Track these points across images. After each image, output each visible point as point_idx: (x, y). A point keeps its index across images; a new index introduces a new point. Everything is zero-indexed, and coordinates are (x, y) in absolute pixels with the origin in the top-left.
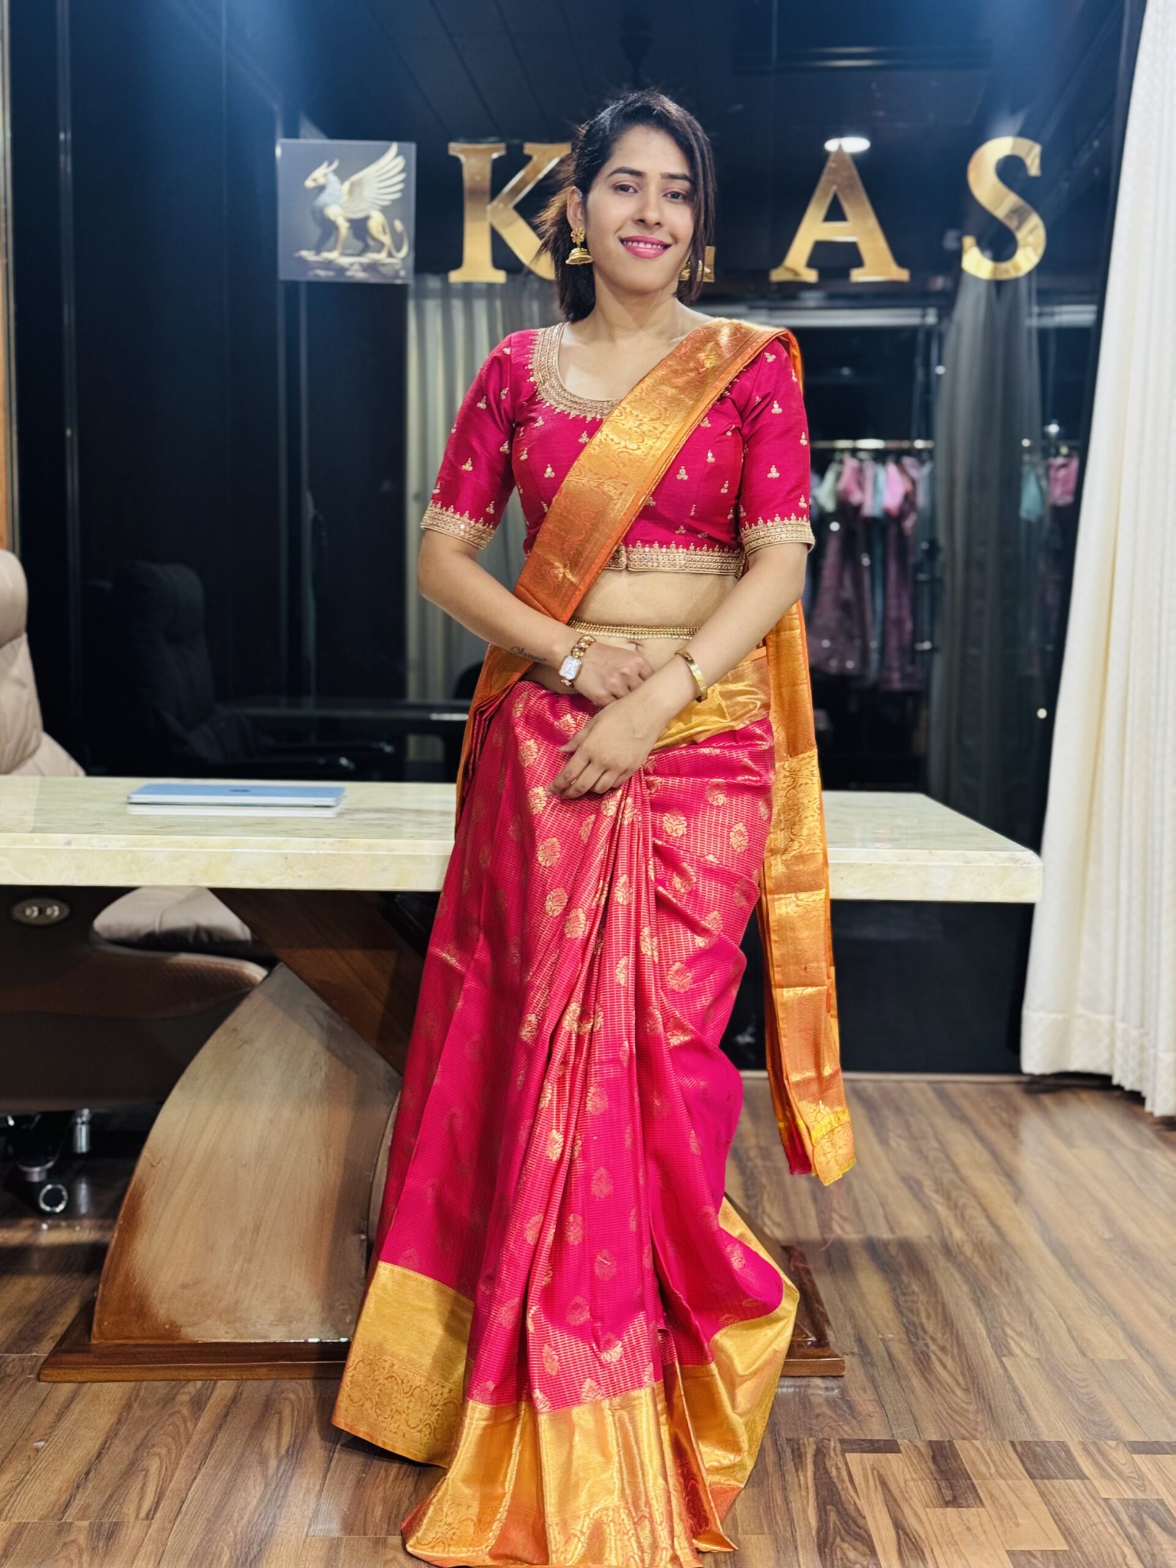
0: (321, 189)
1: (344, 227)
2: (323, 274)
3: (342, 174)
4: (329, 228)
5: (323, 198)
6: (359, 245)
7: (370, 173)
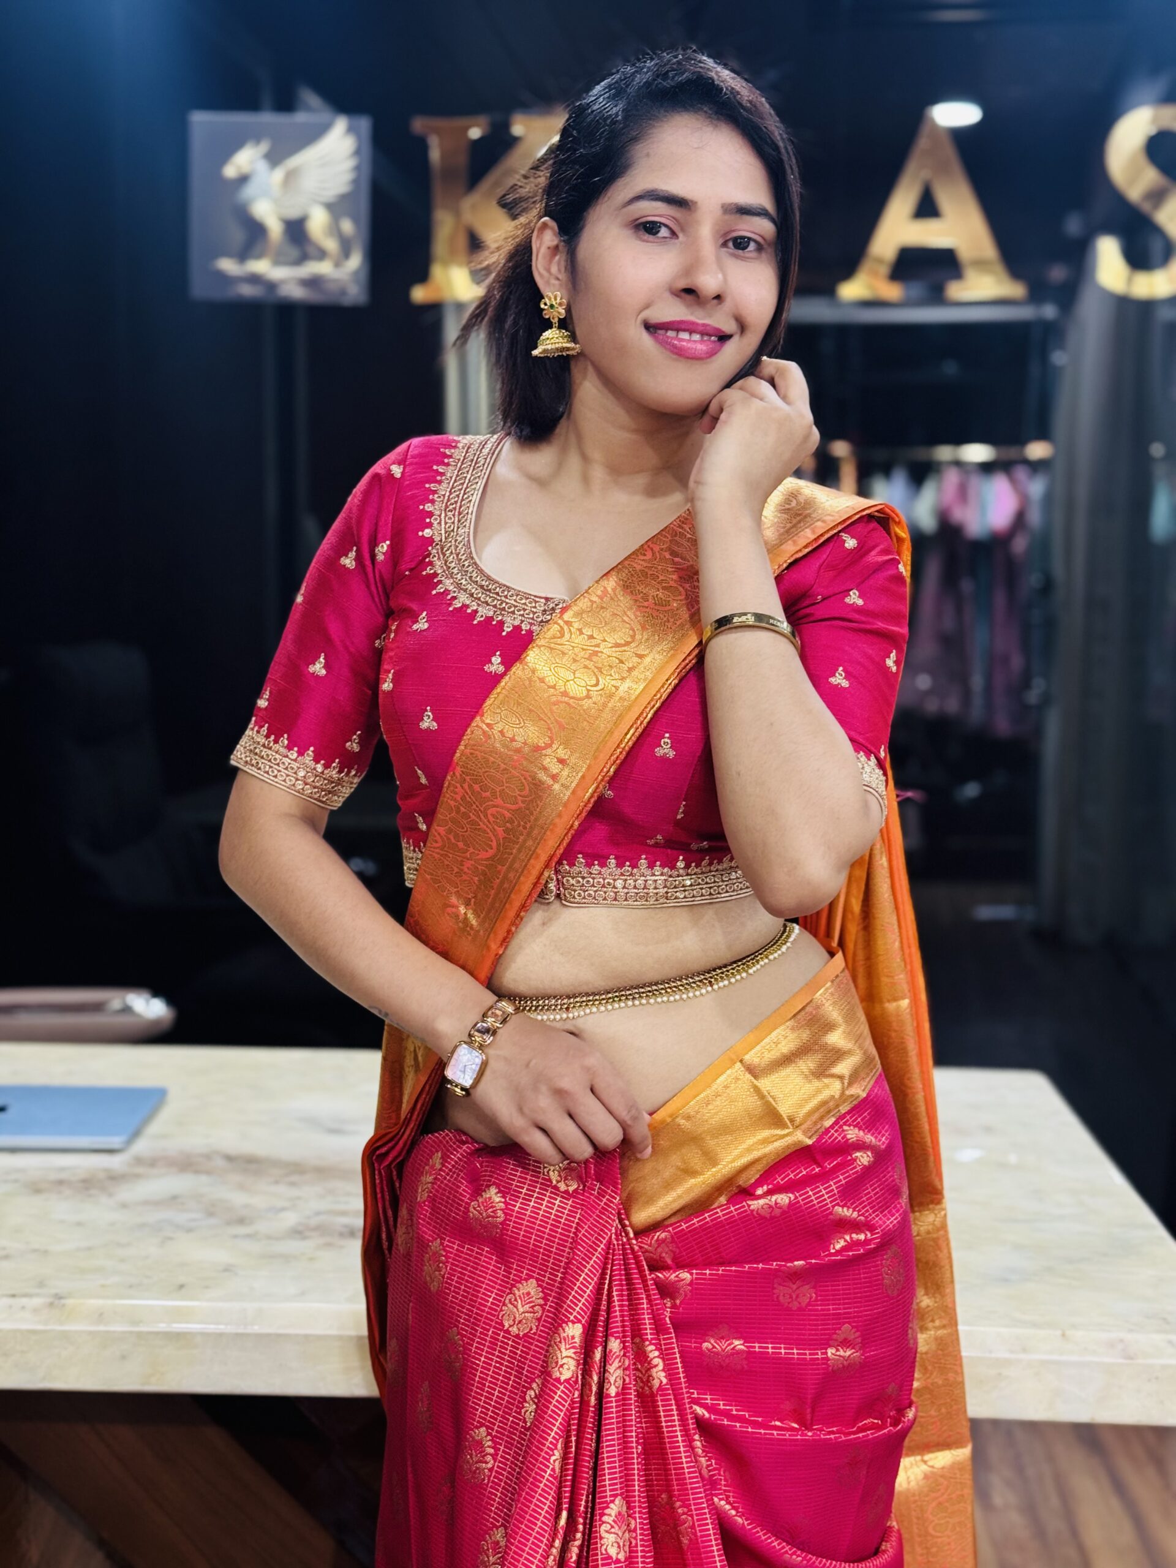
0: (243, 179)
1: (275, 228)
2: (247, 291)
3: (274, 158)
4: (255, 231)
5: (249, 191)
6: (294, 253)
7: (308, 157)
